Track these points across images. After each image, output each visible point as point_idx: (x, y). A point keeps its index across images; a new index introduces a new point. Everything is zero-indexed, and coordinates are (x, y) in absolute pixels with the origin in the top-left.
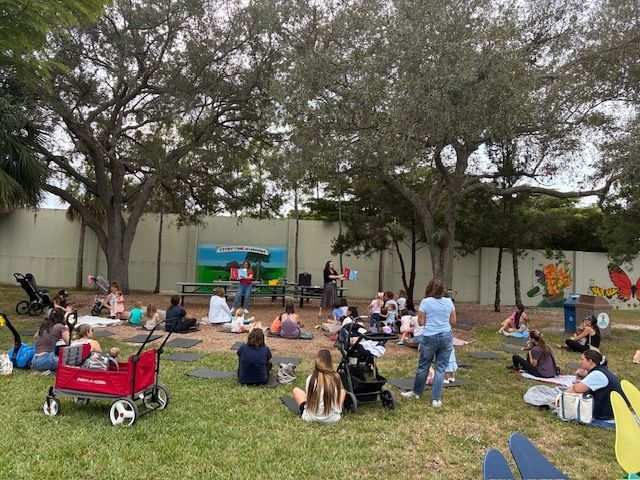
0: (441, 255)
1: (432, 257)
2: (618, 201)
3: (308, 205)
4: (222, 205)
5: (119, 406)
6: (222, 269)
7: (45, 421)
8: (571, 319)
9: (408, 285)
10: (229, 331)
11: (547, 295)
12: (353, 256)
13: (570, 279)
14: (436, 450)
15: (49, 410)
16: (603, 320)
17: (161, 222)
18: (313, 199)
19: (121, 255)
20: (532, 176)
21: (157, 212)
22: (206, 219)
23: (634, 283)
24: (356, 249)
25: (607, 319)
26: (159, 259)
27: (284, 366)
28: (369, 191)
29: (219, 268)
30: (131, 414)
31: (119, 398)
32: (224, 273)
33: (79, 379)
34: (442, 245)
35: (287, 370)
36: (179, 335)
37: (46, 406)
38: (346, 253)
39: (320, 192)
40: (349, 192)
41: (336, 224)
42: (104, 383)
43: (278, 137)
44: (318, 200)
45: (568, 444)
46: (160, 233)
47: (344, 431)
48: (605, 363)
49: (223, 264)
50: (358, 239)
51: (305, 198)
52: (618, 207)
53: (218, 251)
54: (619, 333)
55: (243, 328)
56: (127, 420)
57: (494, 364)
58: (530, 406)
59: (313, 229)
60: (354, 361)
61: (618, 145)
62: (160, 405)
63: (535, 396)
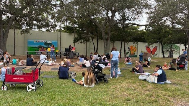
0: (107, 43)
1: (104, 43)
2: (150, 28)
3: (63, 28)
4: (36, 27)
5: (30, 86)
6: (37, 48)
7: (4, 92)
8: (141, 59)
9: (96, 51)
10: (48, 65)
11: (130, 54)
12: (79, 43)
13: (136, 50)
14: (124, 92)
15: (4, 89)
16: (149, 59)
17: (15, 32)
18: (65, 26)
19: (4, 42)
20: (130, 20)
21: (12, 29)
22: (31, 31)
23: (152, 50)
24: (80, 41)
25: (150, 59)
26: (14, 45)
27: (73, 73)
28: (84, 24)
29: (35, 47)
30: (34, 88)
31: (29, 83)
32: (37, 49)
33: (14, 78)
34: (107, 40)
35: (74, 74)
36: (32, 67)
37: (2, 88)
38: (77, 42)
39: (67, 24)
40: (76, 24)
41: (73, 34)
42: (23, 79)
43: (55, 5)
44: (67, 26)
45: (154, 88)
46: (14, 36)
47: (97, 89)
48: (162, 67)
49: (37, 46)
50: (81, 39)
51: (62, 25)
52: (150, 30)
53: (35, 42)
54: (152, 62)
55: (52, 64)
56: (33, 90)
57: (126, 71)
58: (141, 80)
59: (65, 35)
60: (96, 70)
61: (152, 12)
62: (40, 86)
63: (141, 77)
